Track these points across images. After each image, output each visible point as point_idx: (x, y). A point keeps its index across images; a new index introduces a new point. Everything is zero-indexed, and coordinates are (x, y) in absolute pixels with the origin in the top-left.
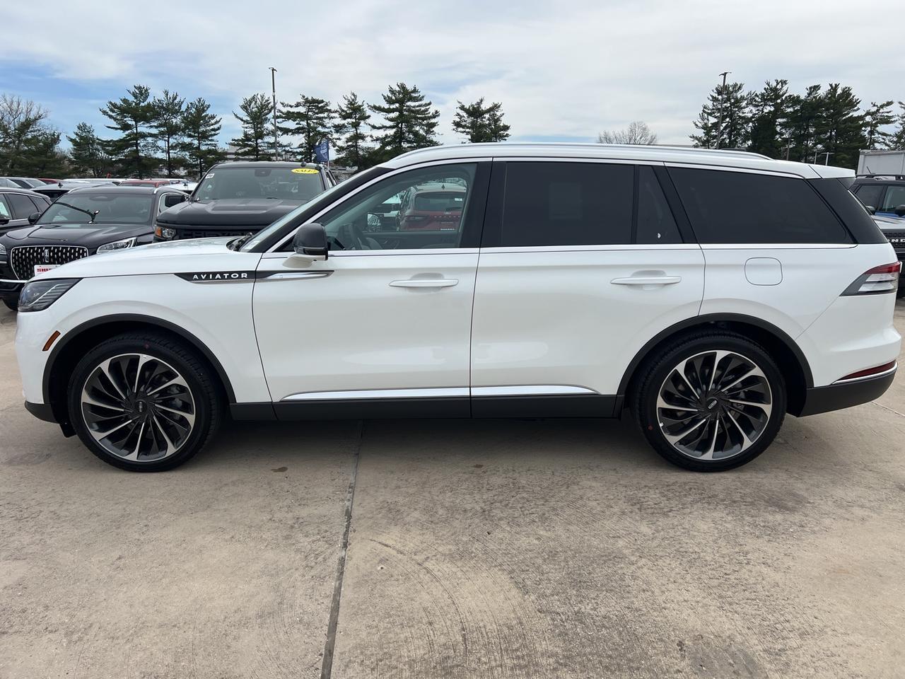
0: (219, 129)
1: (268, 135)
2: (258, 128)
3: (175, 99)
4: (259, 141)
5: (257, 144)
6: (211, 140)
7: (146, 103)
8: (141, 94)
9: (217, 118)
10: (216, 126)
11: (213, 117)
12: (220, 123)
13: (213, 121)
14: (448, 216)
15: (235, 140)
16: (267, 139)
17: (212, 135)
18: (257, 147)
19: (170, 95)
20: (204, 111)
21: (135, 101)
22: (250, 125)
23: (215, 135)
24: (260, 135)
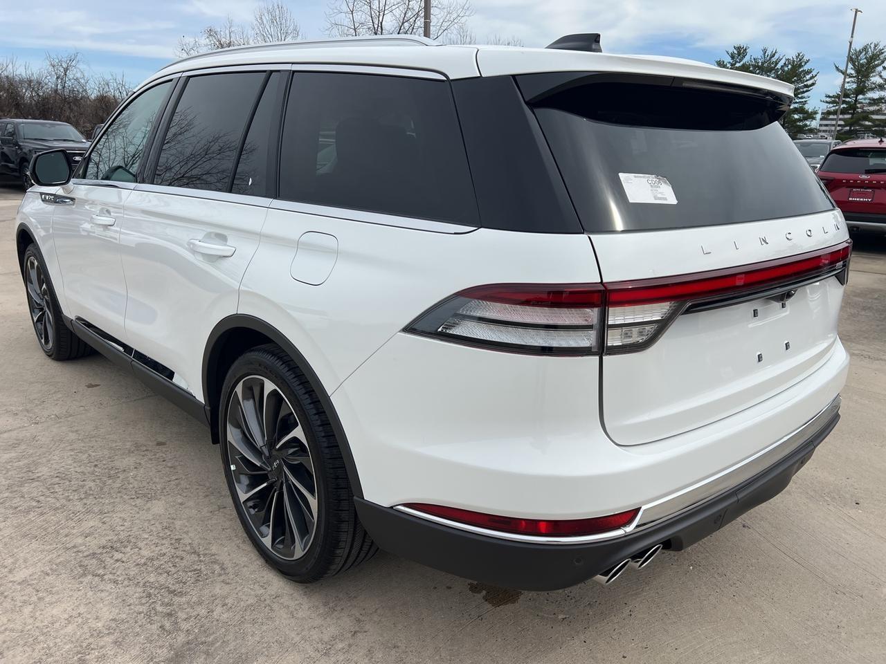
0: (813, 84)
1: (872, 89)
2: (861, 82)
3: (774, 56)
4: (860, 97)
5: (856, 101)
6: (802, 98)
7: (742, 63)
8: (739, 54)
9: (814, 73)
10: (809, 83)
11: (809, 72)
12: (815, 79)
13: (808, 77)
14: (863, 181)
15: (829, 97)
16: (871, 95)
17: (804, 92)
18: (855, 104)
19: (769, 52)
20: (800, 66)
21: (731, 61)
22: (852, 79)
23: (807, 91)
24: (861, 90)
